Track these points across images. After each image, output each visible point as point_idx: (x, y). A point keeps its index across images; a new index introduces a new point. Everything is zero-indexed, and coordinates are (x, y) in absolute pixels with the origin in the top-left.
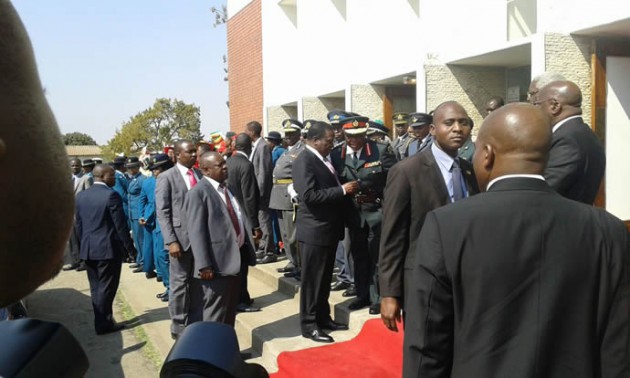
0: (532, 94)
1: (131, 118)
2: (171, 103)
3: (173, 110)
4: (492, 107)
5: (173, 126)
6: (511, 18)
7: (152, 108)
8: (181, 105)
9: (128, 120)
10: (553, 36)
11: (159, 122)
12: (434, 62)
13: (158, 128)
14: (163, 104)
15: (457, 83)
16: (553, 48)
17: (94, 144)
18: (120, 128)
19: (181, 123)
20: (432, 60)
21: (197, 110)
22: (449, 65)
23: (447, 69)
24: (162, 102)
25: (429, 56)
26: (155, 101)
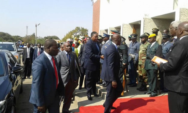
0: (171, 28)
1: (69, 32)
2: (80, 28)
3: (81, 30)
4: (164, 32)
5: (80, 35)
6: (175, 3)
7: (75, 29)
8: (83, 29)
9: (68, 33)
10: (183, 9)
11: (76, 34)
12: (147, 17)
13: (76, 35)
14: (78, 28)
15: (155, 24)
16: (183, 13)
17: (59, 39)
18: (66, 35)
19: (83, 34)
20: (146, 16)
21: (87, 30)
22: (152, 18)
23: (152, 19)
24: (77, 28)
25: (146, 15)
26: (75, 28)
